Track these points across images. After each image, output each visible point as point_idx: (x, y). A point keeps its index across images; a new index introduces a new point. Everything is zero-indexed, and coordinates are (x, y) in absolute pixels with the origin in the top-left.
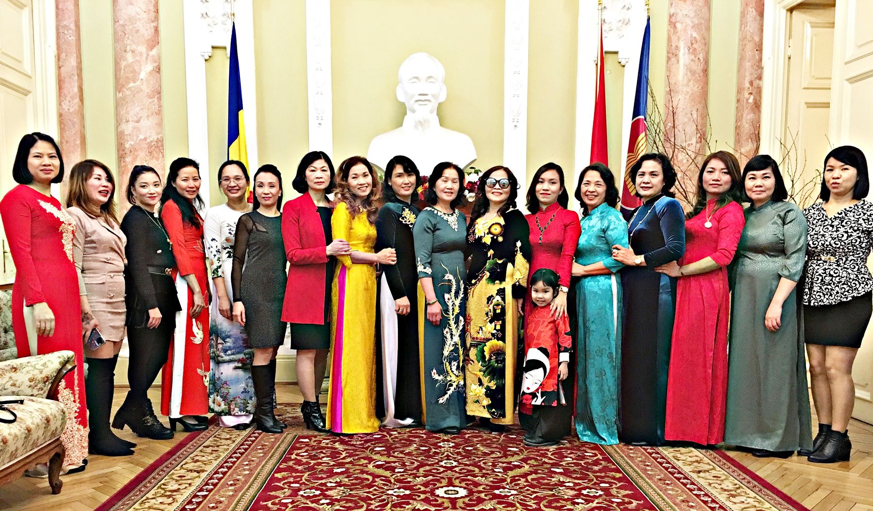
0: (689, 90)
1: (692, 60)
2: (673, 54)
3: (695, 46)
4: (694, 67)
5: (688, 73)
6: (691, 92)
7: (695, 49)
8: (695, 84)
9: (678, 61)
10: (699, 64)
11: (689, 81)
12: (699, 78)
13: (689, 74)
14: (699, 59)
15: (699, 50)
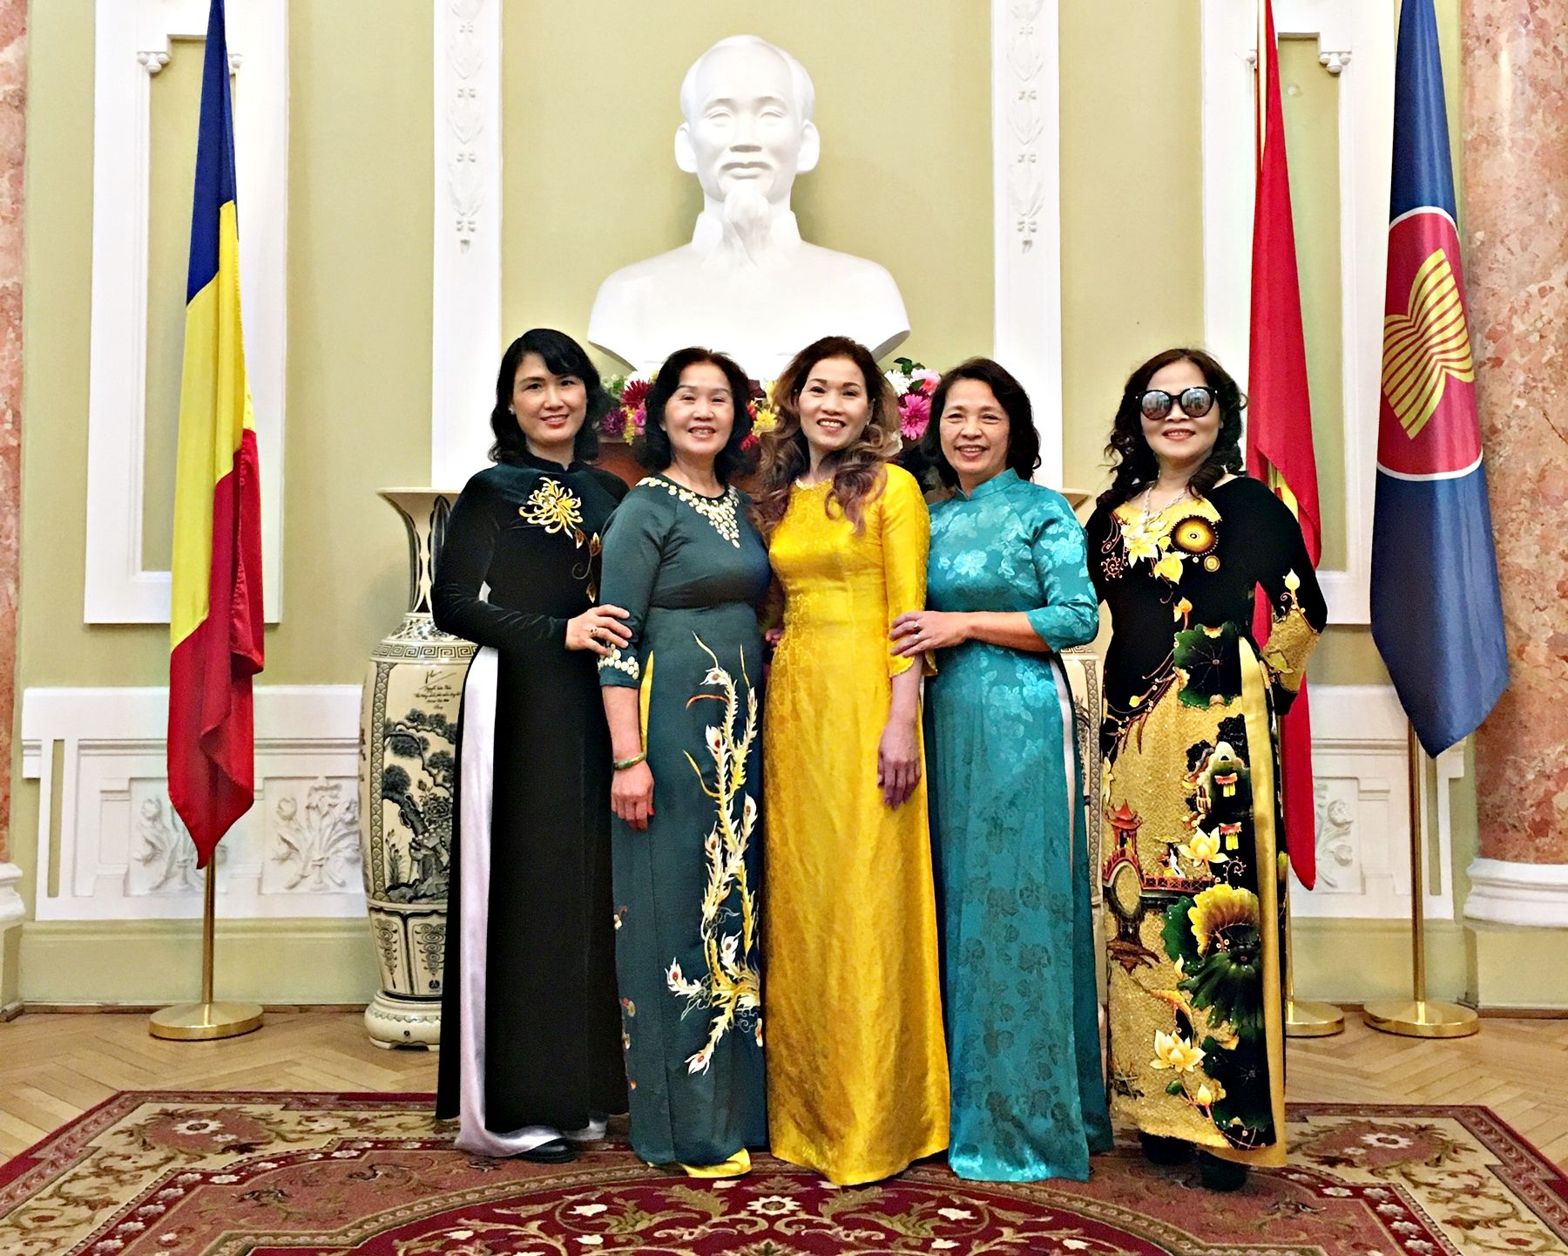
0: (1531, 136)
1: (1537, 53)
2: (1478, 38)
3: (1541, 13)
4: (1544, 73)
5: (1527, 87)
6: (1538, 143)
7: (1543, 23)
8: (1549, 119)
9: (1495, 57)
10: (1559, 63)
11: (1532, 109)
12: (1560, 103)
13: (1530, 92)
14: (1555, 48)
15: (1554, 23)
